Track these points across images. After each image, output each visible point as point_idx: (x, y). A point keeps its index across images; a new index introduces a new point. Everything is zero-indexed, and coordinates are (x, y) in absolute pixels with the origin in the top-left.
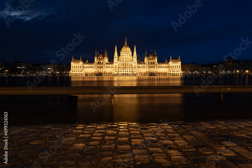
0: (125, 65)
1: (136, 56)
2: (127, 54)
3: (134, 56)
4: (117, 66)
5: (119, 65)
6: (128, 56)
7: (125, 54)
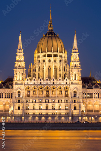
0: (47, 90)
1: (78, 64)
2: (52, 59)
3: (72, 64)
4: (24, 93)
5: (28, 89)
6: (58, 64)
7: (47, 59)
